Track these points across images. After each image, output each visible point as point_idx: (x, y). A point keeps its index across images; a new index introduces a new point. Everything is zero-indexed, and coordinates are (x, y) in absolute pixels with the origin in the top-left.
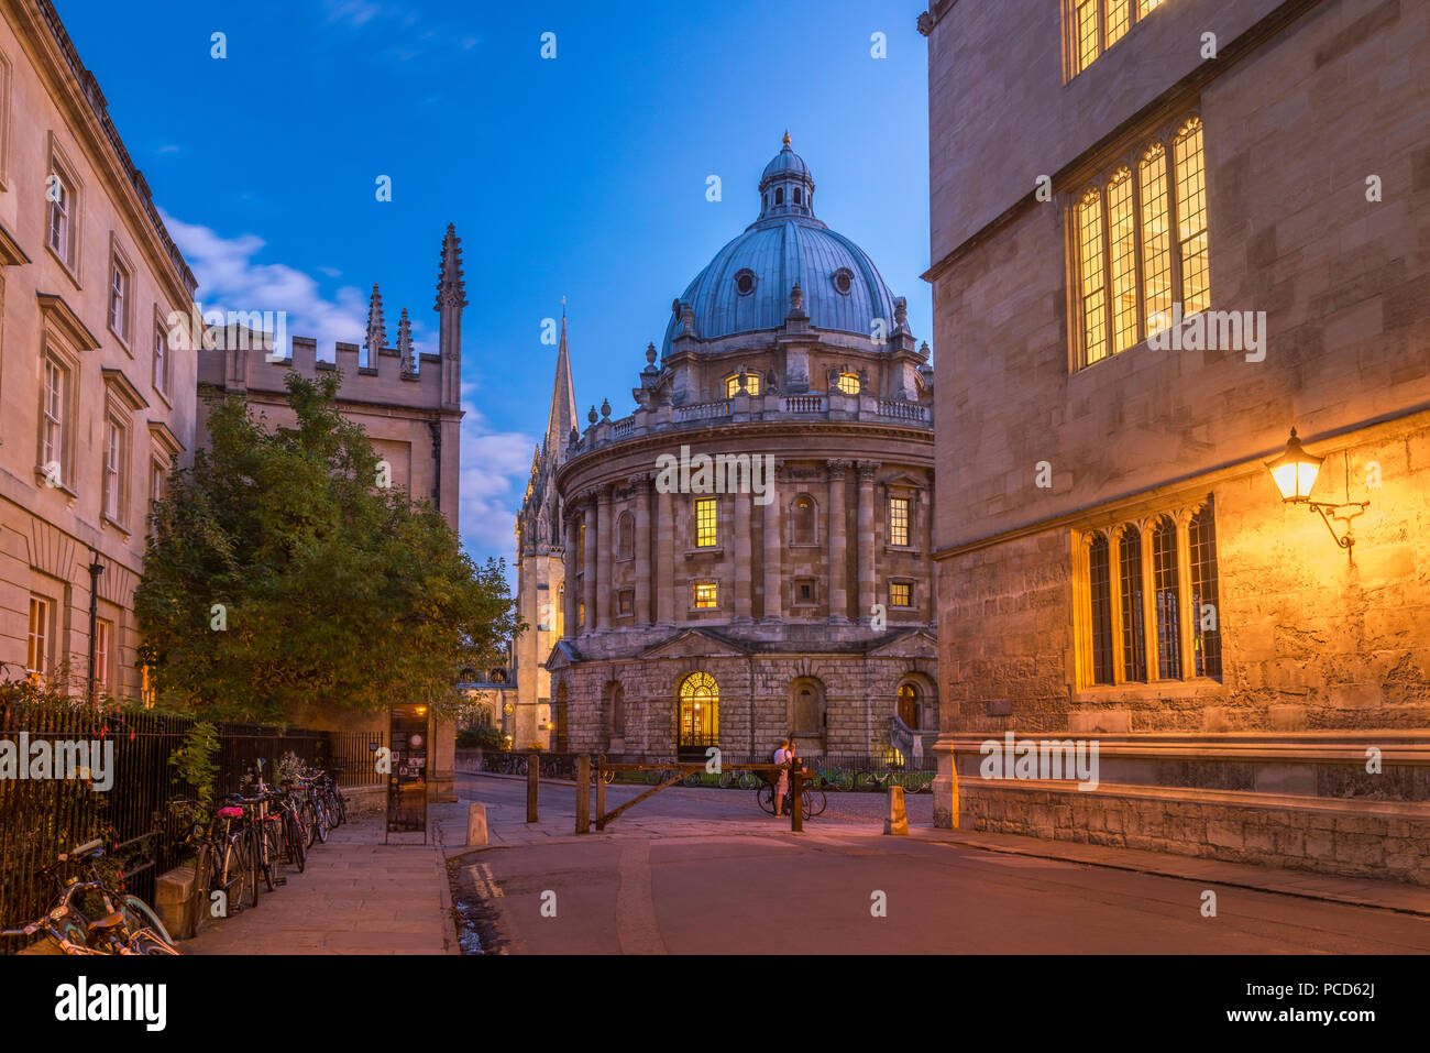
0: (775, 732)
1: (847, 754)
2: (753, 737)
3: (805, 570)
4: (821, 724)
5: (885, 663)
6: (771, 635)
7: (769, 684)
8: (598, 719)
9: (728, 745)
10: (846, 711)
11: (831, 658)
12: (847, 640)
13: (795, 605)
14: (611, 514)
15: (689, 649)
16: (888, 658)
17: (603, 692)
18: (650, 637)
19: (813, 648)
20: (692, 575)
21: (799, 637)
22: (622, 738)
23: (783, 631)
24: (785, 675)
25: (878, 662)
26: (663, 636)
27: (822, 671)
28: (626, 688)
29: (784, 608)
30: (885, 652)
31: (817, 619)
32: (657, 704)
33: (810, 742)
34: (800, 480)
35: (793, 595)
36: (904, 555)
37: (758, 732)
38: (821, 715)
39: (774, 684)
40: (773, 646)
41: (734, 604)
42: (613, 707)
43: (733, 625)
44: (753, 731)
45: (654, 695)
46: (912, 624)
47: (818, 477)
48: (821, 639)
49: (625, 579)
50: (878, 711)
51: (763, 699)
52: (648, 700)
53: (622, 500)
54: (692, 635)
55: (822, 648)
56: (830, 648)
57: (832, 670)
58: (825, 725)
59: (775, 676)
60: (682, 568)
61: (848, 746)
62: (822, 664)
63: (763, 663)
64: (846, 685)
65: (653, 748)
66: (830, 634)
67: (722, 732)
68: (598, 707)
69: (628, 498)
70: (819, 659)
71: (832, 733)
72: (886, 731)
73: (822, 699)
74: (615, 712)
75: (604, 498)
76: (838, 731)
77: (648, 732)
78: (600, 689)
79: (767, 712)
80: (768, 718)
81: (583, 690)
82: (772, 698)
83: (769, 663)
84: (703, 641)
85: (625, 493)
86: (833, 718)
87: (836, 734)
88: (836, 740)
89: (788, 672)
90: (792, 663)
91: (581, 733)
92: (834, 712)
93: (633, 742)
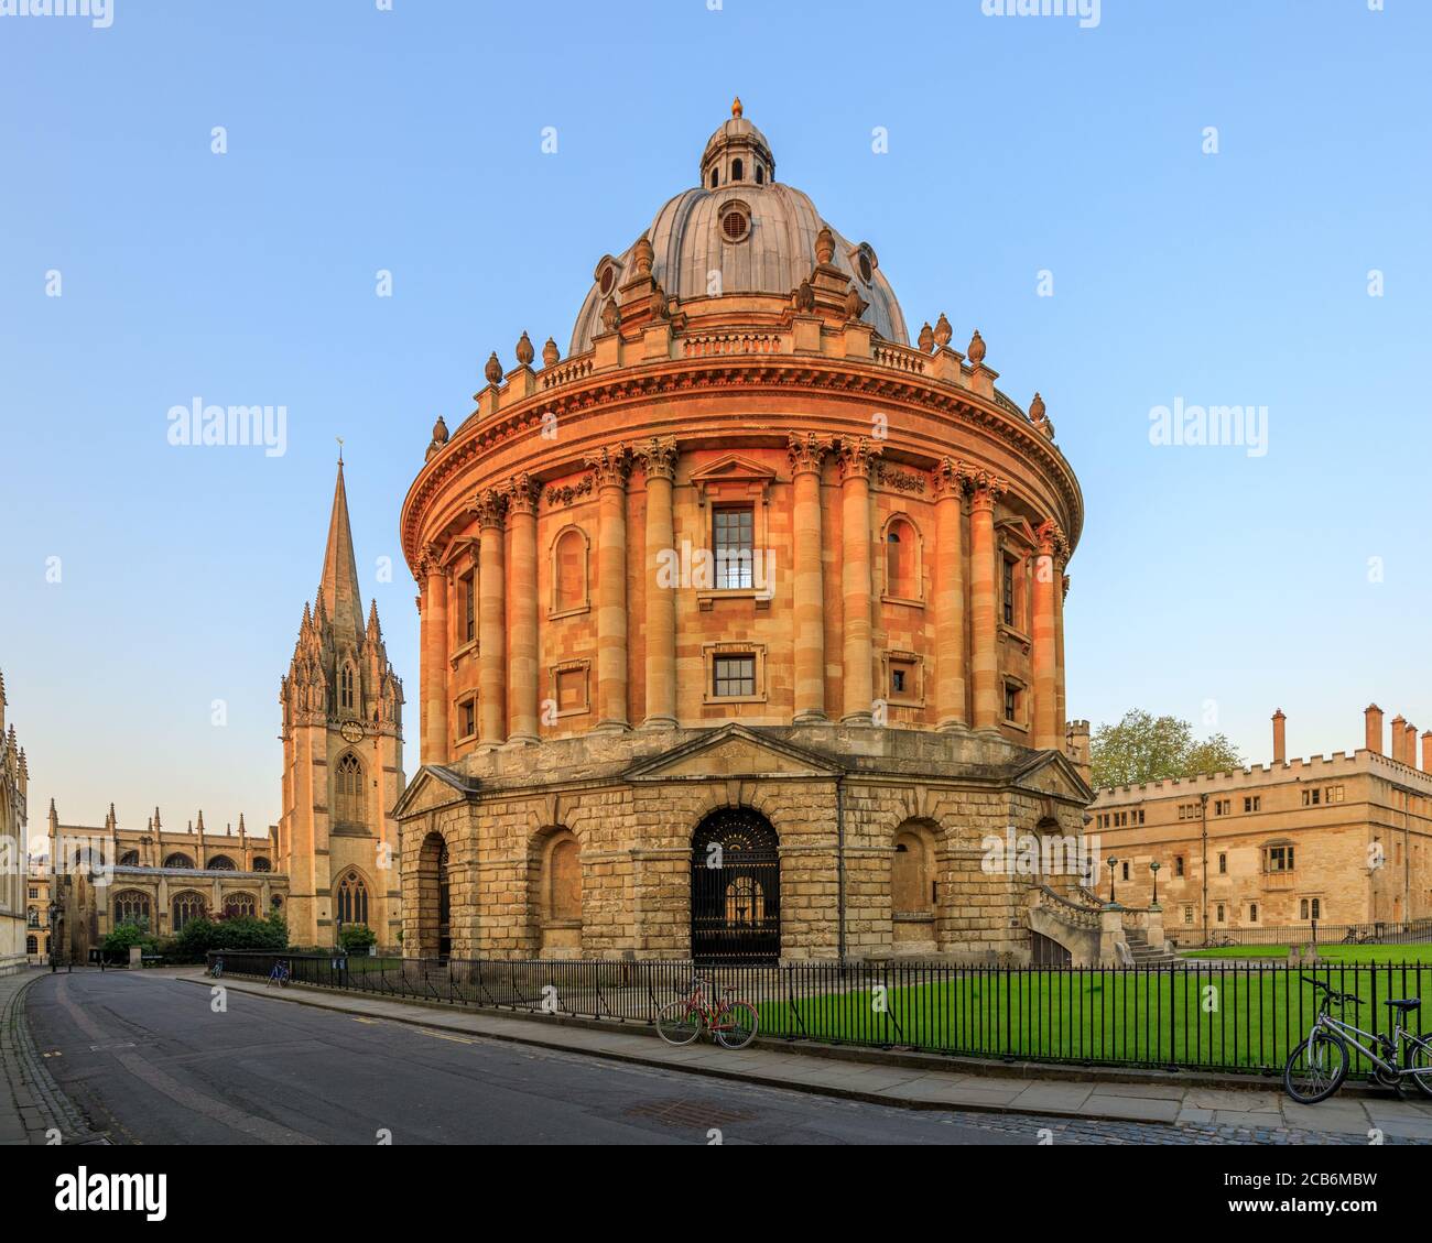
0: (875, 913)
2: (841, 921)
3: (901, 643)
4: (930, 898)
5: (1023, 801)
6: (865, 743)
7: (866, 829)
8: (522, 895)
9: (799, 938)
10: (974, 877)
11: (954, 789)
12: (974, 761)
13: (889, 698)
14: (535, 535)
15: (722, 762)
16: (1028, 793)
17: (530, 847)
18: (634, 744)
19: (928, 770)
20: (709, 639)
21: (907, 751)
23: (884, 739)
24: (890, 815)
25: (1017, 799)
26: (666, 743)
27: (943, 809)
28: (584, 837)
30: (1028, 785)
31: (921, 726)
32: (660, 866)
33: (918, 928)
34: (896, 491)
35: (884, 681)
37: (850, 914)
38: (929, 884)
39: (872, 829)
40: (870, 764)
41: (792, 691)
42: (547, 876)
43: (796, 726)
44: (841, 911)
45: (653, 847)
47: (921, 491)
48: (939, 756)
49: (569, 646)
51: (857, 854)
52: (641, 857)
53: (561, 505)
54: (731, 737)
55: (941, 770)
56: (952, 773)
57: (954, 809)
58: (934, 901)
59: (875, 816)
60: (690, 625)
61: (977, 933)
62: (941, 796)
63: (856, 791)
64: (974, 833)
65: (651, 945)
66: (951, 749)
67: (788, 913)
68: (522, 873)
69: (576, 501)
70: (938, 788)
71: (956, 913)
72: (1024, 909)
73: (931, 857)
74: (552, 884)
75: (525, 502)
76: (964, 909)
77: (641, 916)
78: (523, 842)
79: (862, 877)
80: (865, 888)
81: (486, 844)
82: (872, 854)
83: (864, 792)
84: (751, 750)
85: (568, 495)
86: (957, 888)
87: (961, 914)
88: (962, 923)
89: (892, 808)
90: (899, 794)
91: (483, 921)
92: (958, 877)
93: (602, 936)
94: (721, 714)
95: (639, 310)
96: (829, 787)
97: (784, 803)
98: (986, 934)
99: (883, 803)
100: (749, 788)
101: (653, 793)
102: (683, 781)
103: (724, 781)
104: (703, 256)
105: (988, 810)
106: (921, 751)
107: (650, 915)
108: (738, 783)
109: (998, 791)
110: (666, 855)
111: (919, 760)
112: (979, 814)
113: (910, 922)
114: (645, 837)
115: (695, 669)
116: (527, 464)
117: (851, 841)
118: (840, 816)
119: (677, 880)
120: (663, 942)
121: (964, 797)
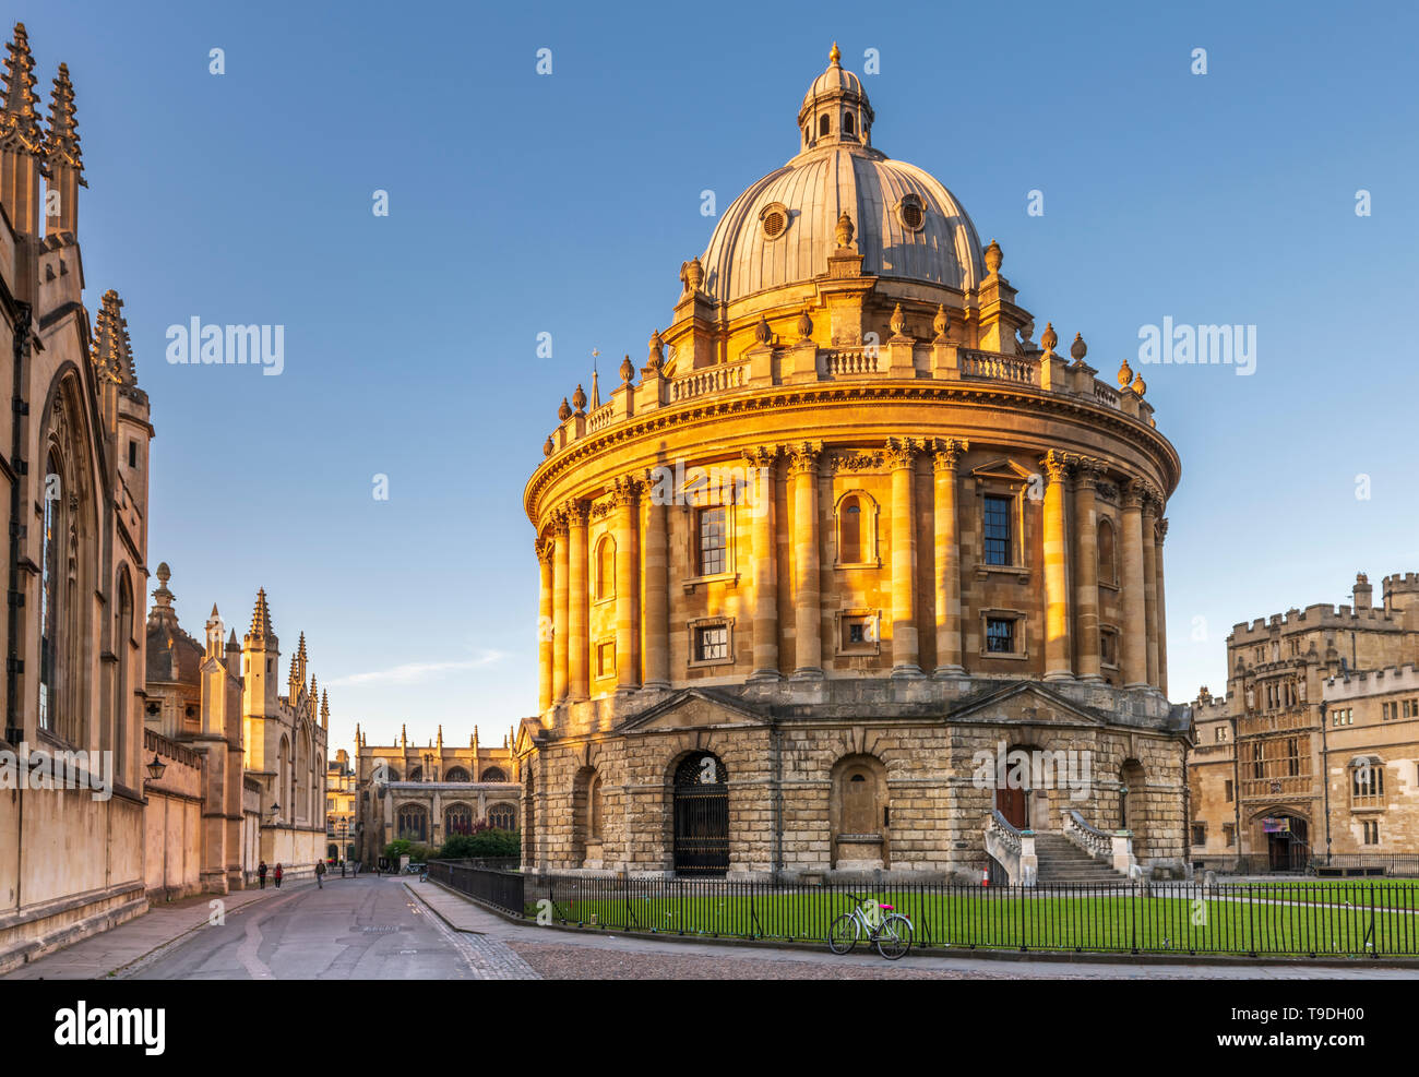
0: (812, 835)
1: (920, 866)
3: (854, 602)
4: (881, 822)
5: (976, 732)
6: (805, 694)
7: (803, 765)
8: (570, 818)
9: (742, 855)
10: (918, 803)
11: (895, 726)
12: (920, 699)
13: (841, 653)
14: (585, 540)
15: (686, 718)
16: (981, 725)
17: (575, 782)
18: (634, 704)
19: (867, 712)
20: (693, 616)
21: (847, 697)
22: (600, 844)
23: (825, 689)
24: (827, 753)
25: (966, 732)
26: (653, 701)
27: (882, 745)
28: (603, 776)
29: (824, 656)
30: (978, 718)
31: (874, 672)
32: (643, 797)
33: (865, 849)
35: (837, 637)
36: (1004, 578)
37: (787, 836)
38: (881, 809)
39: (810, 765)
40: (808, 711)
41: (752, 653)
42: (590, 804)
43: (749, 683)
44: (780, 834)
45: (639, 784)
46: (1016, 677)
47: (876, 466)
48: (880, 699)
49: (604, 626)
50: (966, 803)
51: (793, 786)
52: (630, 791)
53: (599, 518)
54: (690, 698)
55: (882, 712)
56: (893, 712)
57: (896, 744)
58: (887, 824)
59: (811, 754)
60: (680, 606)
61: (922, 854)
62: (881, 735)
63: (793, 734)
64: (918, 765)
65: (637, 859)
66: (893, 691)
67: (734, 835)
68: (571, 801)
69: (609, 514)
70: (876, 728)
71: (897, 836)
72: (980, 832)
73: (883, 786)
74: (594, 810)
75: (578, 518)
76: (906, 833)
77: (631, 836)
78: (571, 778)
79: (800, 805)
80: (801, 814)
81: (551, 780)
82: (808, 786)
83: (802, 735)
84: (707, 706)
85: (603, 509)
86: (898, 813)
87: (902, 836)
88: (903, 845)
89: (830, 747)
90: (836, 734)
91: (550, 839)
92: (900, 804)
93: (613, 851)
94: (700, 675)
95: (683, 329)
96: (764, 734)
97: (731, 748)
98: (930, 855)
99: (821, 743)
100: (705, 737)
101: (639, 742)
102: (656, 733)
103: (686, 732)
104: (748, 258)
105: (934, 743)
106: (860, 697)
107: (637, 835)
108: (696, 734)
109: (943, 726)
110: (648, 790)
111: (858, 704)
112: (922, 747)
113: (855, 843)
114: (634, 776)
115: (682, 639)
116: (576, 490)
117: (790, 776)
118: (779, 755)
119: (655, 809)
120: (646, 857)
121: (906, 733)
